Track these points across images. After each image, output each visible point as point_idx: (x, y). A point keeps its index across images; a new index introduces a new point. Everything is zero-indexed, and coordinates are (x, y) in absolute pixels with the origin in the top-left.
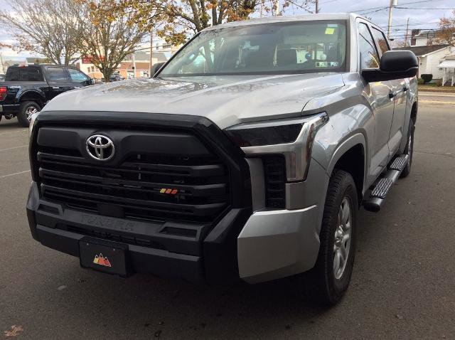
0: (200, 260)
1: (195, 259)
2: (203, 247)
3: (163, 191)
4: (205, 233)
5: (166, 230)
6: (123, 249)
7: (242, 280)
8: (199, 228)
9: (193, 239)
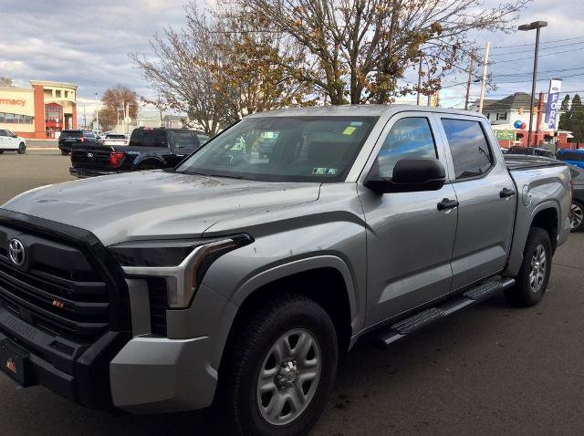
0: (73, 380)
1: (69, 378)
2: (74, 368)
3: (54, 303)
4: (80, 353)
5: (54, 344)
6: (23, 357)
7: (117, 408)
8: (76, 346)
9: (69, 358)
